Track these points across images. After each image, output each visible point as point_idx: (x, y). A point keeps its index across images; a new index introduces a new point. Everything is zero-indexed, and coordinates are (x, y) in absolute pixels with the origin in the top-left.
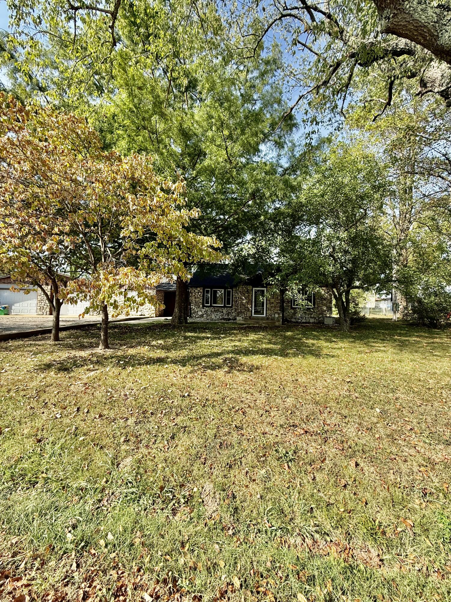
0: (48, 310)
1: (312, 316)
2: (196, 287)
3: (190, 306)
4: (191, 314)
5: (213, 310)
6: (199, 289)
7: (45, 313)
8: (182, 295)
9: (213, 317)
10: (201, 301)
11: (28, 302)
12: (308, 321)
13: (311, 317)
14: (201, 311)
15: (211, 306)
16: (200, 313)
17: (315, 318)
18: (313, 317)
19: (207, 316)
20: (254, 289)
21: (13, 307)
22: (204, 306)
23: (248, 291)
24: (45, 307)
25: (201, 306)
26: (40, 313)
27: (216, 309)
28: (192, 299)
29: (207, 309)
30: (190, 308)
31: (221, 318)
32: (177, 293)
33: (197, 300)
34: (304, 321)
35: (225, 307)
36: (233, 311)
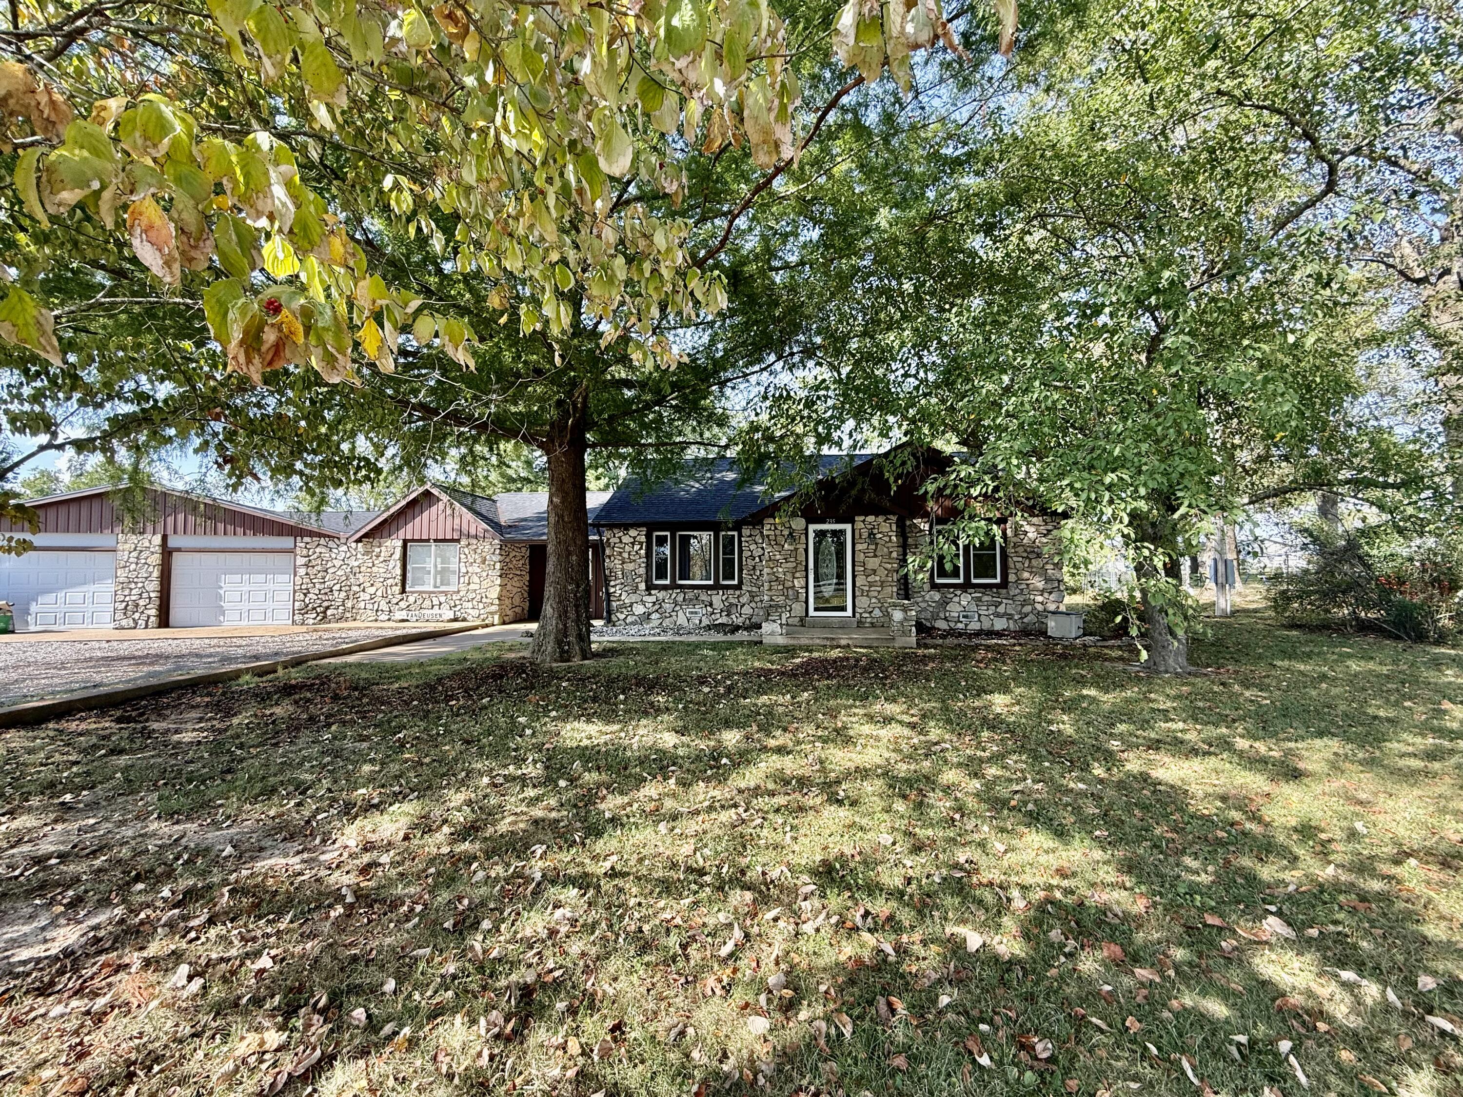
0: (153, 612)
1: (1001, 609)
2: (626, 527)
3: (607, 586)
4: (609, 613)
5: (680, 598)
6: (633, 532)
7: (142, 623)
8: (569, 554)
9: (682, 620)
10: (642, 571)
11: (84, 588)
12: (986, 625)
13: (998, 615)
14: (643, 603)
15: (674, 586)
16: (639, 609)
17: (1010, 617)
18: (1005, 614)
19: (663, 618)
20: (812, 527)
21: (33, 608)
22: (650, 587)
23: (791, 536)
24: (142, 603)
25: (642, 586)
26: (124, 623)
27: (690, 594)
28: (613, 564)
29: (661, 595)
30: (608, 595)
31: (706, 622)
32: (550, 548)
33: (630, 567)
34: (974, 626)
35: (716, 587)
36: (744, 600)
